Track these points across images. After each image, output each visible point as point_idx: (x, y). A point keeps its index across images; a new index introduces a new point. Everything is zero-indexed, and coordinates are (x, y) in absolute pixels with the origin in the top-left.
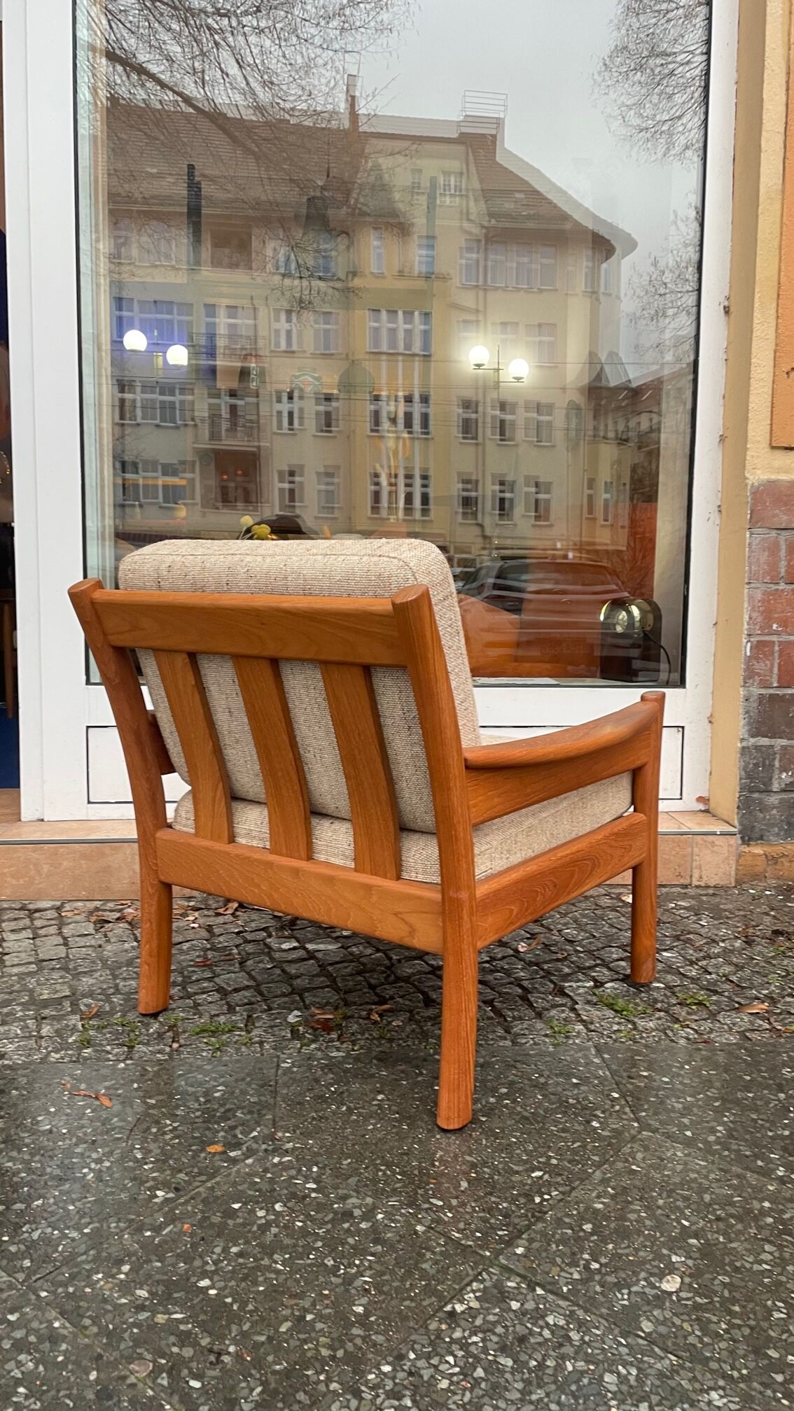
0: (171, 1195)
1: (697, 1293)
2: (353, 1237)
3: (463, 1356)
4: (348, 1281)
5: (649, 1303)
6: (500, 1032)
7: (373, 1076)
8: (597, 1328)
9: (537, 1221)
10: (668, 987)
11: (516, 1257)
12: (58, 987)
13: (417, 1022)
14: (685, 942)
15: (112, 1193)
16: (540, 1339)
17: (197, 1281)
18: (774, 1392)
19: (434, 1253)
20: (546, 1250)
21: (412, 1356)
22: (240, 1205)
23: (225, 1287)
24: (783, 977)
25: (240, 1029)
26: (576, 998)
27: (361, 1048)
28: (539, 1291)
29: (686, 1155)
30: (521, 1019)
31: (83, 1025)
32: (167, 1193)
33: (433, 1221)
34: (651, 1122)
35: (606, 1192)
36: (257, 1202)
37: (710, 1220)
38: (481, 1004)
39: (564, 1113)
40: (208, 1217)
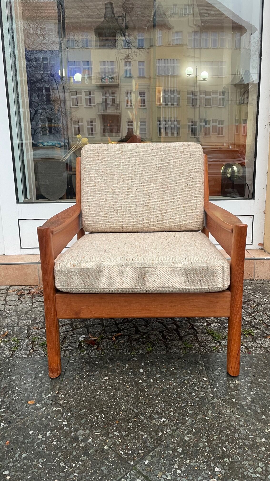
0: (6, 425)
2: (76, 451)
4: (68, 475)
6: (163, 346)
7: (105, 367)
9: (158, 445)
11: (144, 466)
13: (131, 341)
14: (248, 305)
17: (4, 471)
19: (109, 462)
20: (158, 462)
22: (33, 432)
23: (15, 475)
26: (198, 331)
27: (105, 353)
29: (231, 412)
30: (173, 340)
32: (5, 424)
33: (112, 444)
34: (219, 394)
35: (191, 431)
36: (40, 431)
37: (236, 447)
38: (158, 333)
39: (181, 388)
40: (18, 438)
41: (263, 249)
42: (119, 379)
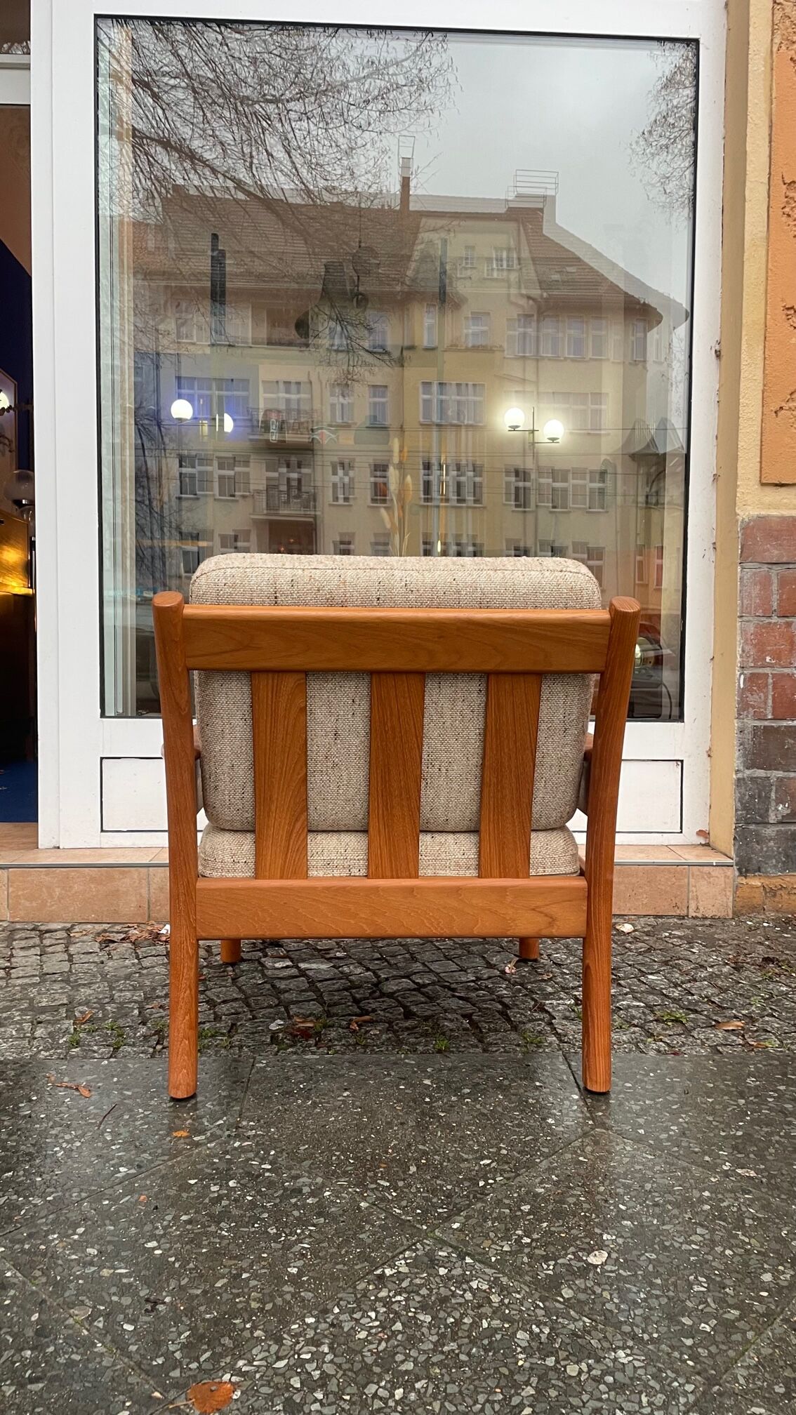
0: (133, 1171)
1: (621, 1266)
2: (299, 1210)
3: (385, 1312)
4: (287, 1247)
5: (574, 1273)
6: (474, 1041)
7: (342, 1076)
8: (519, 1293)
9: (478, 1201)
10: (648, 1006)
11: (451, 1231)
12: (57, 996)
13: (395, 1032)
14: (673, 966)
15: (77, 1168)
16: (462, 1300)
17: (146, 1242)
18: (682, 1354)
19: (373, 1226)
20: (481, 1226)
21: (336, 1310)
22: (196, 1180)
23: (170, 1249)
24: (765, 999)
25: (223, 1035)
26: (554, 1014)
27: (336, 1052)
28: (468, 1260)
29: (635, 1150)
30: (496, 1030)
31: (75, 1029)
32: (129, 1169)
33: (377, 1198)
34: (606, 1121)
35: (549, 1179)
36: (213, 1179)
37: (647, 1205)
38: (459, 1017)
39: (522, 1111)
40: (165, 1191)
41: (707, 845)
42: (378, 1096)
